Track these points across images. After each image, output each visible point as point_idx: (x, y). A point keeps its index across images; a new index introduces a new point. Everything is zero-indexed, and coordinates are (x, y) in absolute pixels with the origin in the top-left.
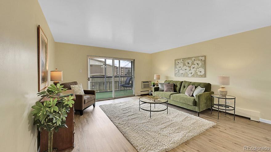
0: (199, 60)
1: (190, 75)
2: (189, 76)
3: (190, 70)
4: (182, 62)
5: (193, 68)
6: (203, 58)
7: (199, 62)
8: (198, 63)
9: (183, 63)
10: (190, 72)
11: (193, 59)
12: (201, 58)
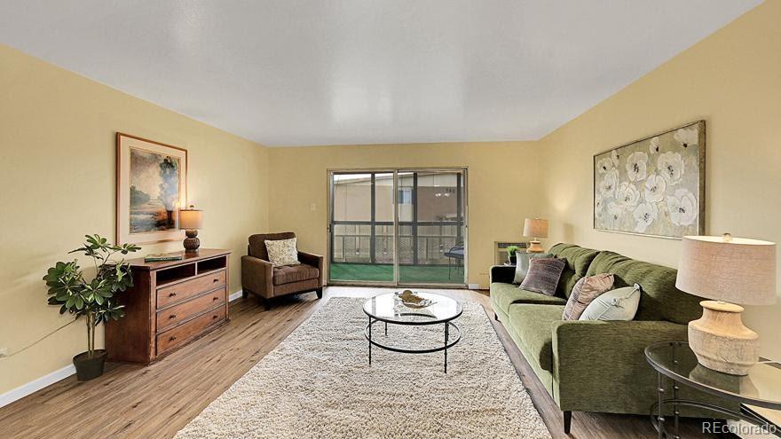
0: (675, 147)
1: (641, 227)
2: (636, 229)
3: (642, 201)
4: (617, 162)
5: (654, 189)
6: (692, 136)
7: (675, 159)
8: (670, 163)
9: (618, 168)
10: (642, 209)
11: (654, 142)
12: (682, 136)
